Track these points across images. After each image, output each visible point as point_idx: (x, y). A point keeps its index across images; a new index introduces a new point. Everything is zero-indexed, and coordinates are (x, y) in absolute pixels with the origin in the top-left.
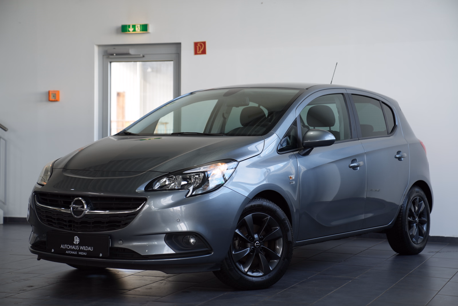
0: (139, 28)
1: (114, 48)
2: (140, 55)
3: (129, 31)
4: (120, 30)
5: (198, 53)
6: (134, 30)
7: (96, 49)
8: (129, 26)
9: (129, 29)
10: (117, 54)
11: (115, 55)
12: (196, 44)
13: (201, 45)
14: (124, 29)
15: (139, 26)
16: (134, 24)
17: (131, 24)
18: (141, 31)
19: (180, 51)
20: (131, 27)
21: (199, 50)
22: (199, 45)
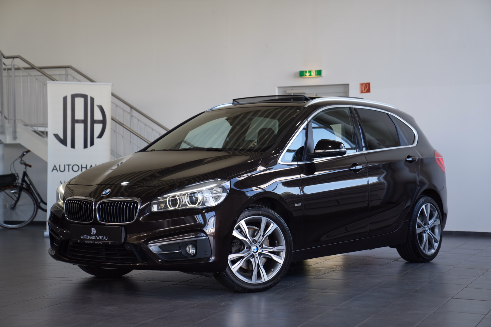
0: (315, 73)
1: (292, 89)
2: (313, 94)
3: (306, 76)
4: (299, 75)
5: (363, 91)
6: (310, 75)
7: (277, 90)
8: (306, 72)
9: (306, 74)
10: (294, 94)
11: (292, 94)
12: (362, 85)
13: (366, 86)
14: (302, 74)
15: (314, 71)
16: (310, 70)
17: (308, 70)
18: (316, 75)
19: (348, 91)
20: (308, 72)
21: (365, 89)
22: (364, 85)
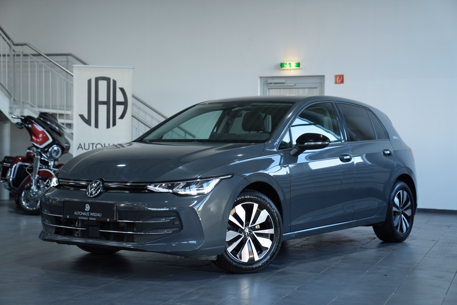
1: (273, 79)
2: (292, 83)
3: (286, 67)
4: (280, 67)
5: (338, 82)
6: (290, 67)
7: (259, 80)
10: (274, 83)
11: (273, 83)
12: (336, 76)
13: (340, 77)
14: (282, 66)
15: (294, 64)
16: (290, 62)
17: (288, 62)
18: (295, 67)
19: (324, 81)
20: (288, 64)
21: (339, 80)
22: (338, 77)
